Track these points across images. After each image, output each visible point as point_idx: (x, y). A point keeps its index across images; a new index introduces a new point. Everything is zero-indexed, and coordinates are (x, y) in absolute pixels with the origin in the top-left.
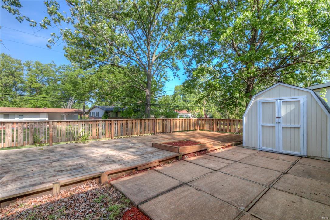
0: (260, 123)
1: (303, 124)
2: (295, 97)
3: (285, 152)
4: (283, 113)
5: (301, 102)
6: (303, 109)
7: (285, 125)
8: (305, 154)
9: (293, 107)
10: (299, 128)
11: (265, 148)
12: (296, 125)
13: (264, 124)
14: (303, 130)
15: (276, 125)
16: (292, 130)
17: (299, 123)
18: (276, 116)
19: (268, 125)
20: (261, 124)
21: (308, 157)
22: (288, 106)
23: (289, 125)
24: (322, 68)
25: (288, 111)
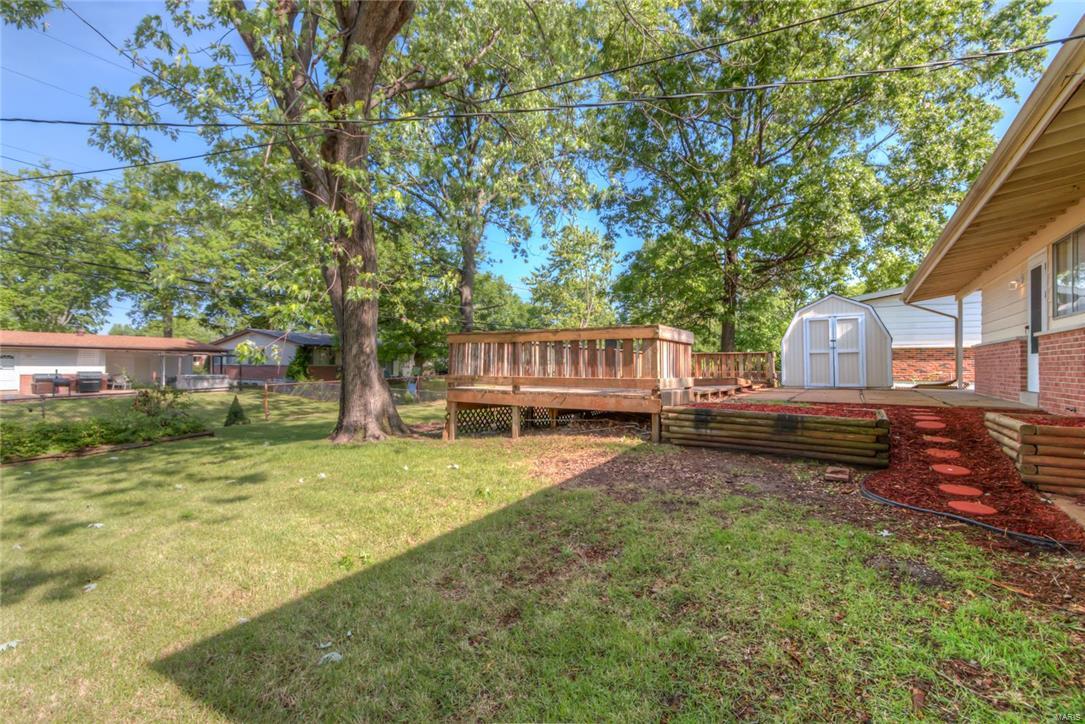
0: (807, 351)
1: (861, 348)
2: (852, 315)
3: (842, 385)
4: (839, 336)
5: (860, 321)
6: (862, 329)
7: (842, 351)
8: (865, 385)
9: (849, 327)
10: (857, 353)
11: (814, 384)
12: (854, 350)
13: (813, 351)
14: (862, 357)
15: (831, 351)
16: (850, 356)
17: (857, 347)
18: (831, 338)
19: (818, 351)
20: (809, 351)
21: (868, 388)
22: (844, 325)
23: (846, 351)
24: (847, 265)
25: (845, 331)
